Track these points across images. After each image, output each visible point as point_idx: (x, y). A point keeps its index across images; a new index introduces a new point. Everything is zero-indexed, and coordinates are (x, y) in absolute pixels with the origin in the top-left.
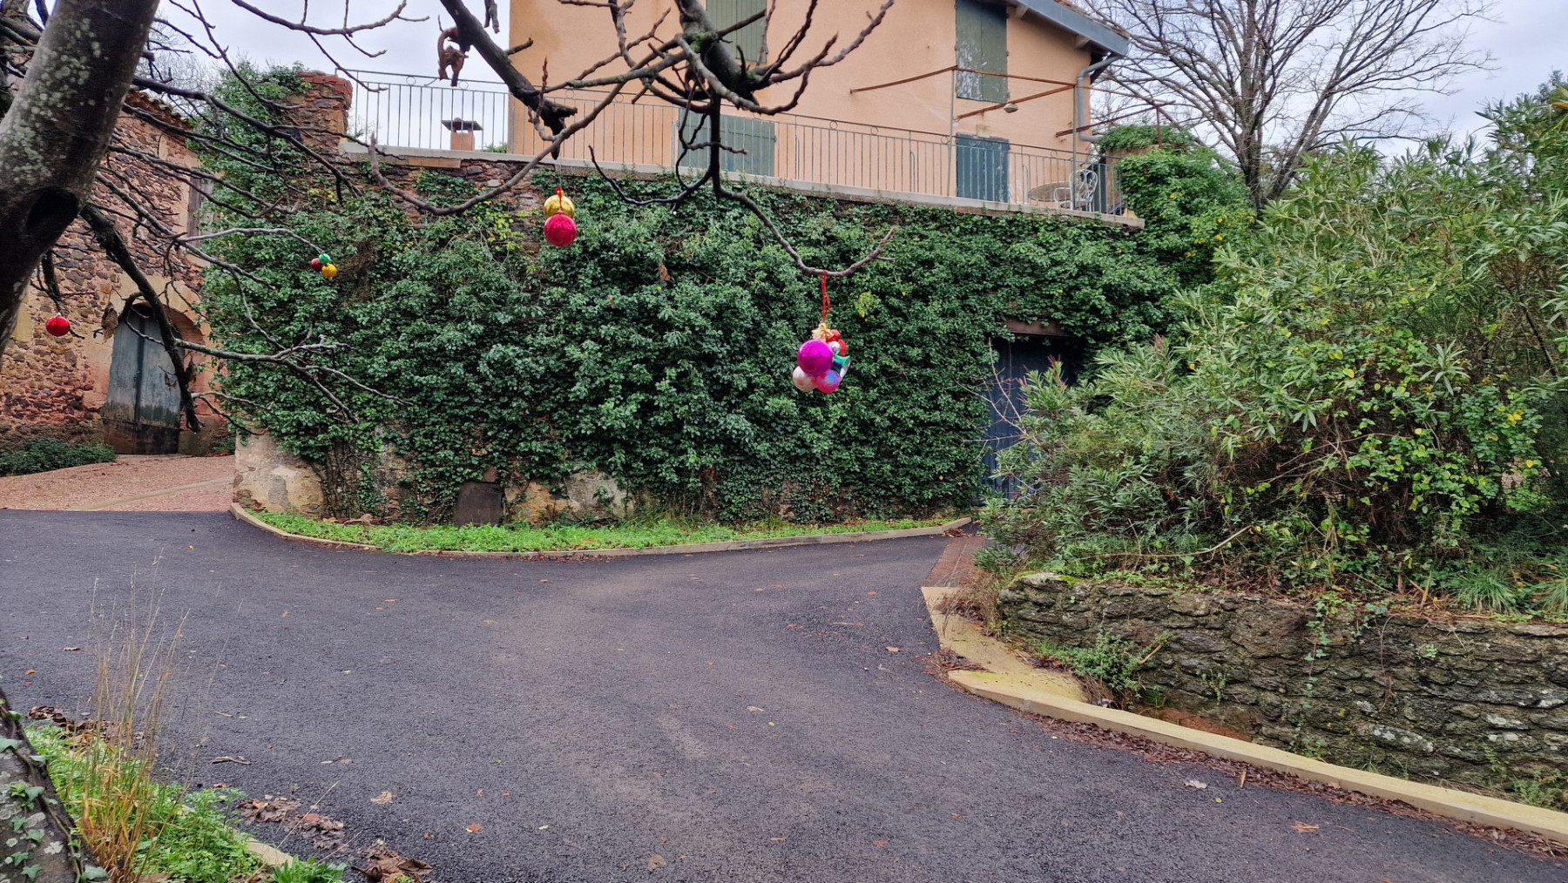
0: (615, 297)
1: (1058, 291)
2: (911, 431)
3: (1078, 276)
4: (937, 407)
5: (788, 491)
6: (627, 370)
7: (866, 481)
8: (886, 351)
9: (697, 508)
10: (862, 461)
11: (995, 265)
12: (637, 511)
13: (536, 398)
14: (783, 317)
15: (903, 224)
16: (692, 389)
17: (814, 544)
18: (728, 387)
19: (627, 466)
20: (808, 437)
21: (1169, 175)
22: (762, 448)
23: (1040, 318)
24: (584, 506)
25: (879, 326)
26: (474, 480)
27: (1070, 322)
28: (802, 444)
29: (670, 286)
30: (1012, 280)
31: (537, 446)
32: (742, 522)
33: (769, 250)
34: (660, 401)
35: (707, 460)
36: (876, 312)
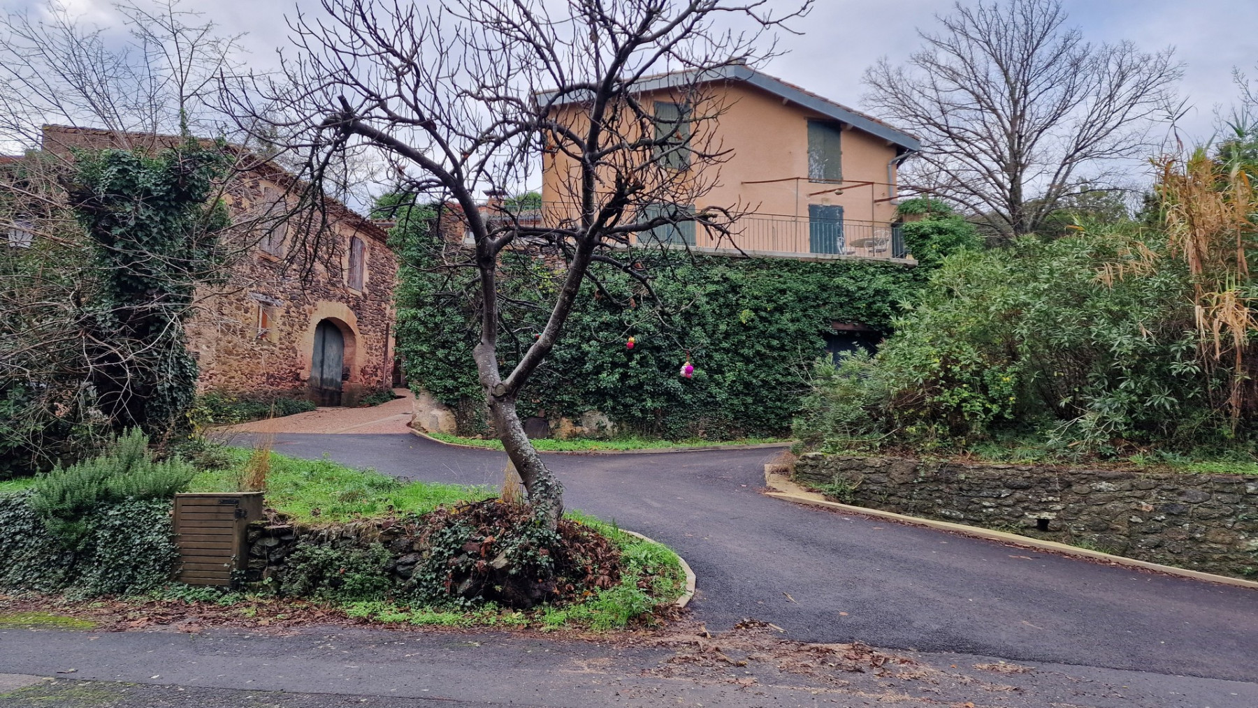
0: (607, 317)
1: (862, 305)
2: (774, 388)
3: (874, 296)
4: (790, 374)
5: (703, 422)
6: (613, 356)
7: (749, 417)
8: (759, 342)
9: (652, 432)
10: (746, 405)
11: (825, 290)
12: (619, 433)
13: (565, 372)
14: (699, 324)
15: (768, 268)
16: (648, 365)
17: (717, 450)
18: (668, 364)
19: (614, 408)
20: (714, 391)
21: (932, 233)
22: (688, 397)
23: (852, 320)
24: (591, 430)
25: (755, 328)
26: (533, 416)
27: (871, 323)
28: (711, 395)
29: (636, 309)
30: (834, 299)
31: (566, 398)
32: (677, 440)
33: (691, 288)
34: (631, 372)
35: (658, 405)
36: (753, 320)
